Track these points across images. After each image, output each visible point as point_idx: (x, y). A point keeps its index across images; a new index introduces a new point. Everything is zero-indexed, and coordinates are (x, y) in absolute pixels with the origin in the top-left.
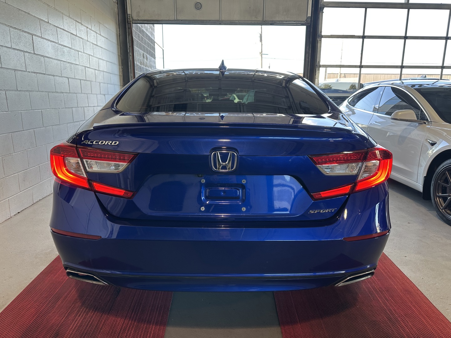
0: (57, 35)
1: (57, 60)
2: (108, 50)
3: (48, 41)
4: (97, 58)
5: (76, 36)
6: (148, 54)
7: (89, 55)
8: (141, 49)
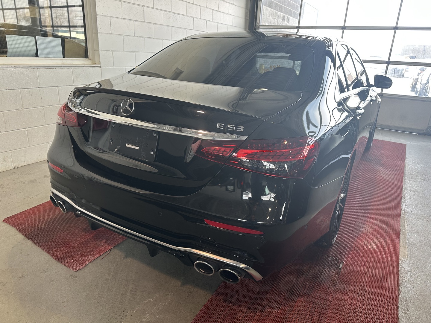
0: (170, 5)
1: (168, 26)
2: (232, 15)
3: (160, 11)
4: (216, 23)
5: (193, 4)
6: (291, 16)
7: (207, 20)
8: (281, 12)
